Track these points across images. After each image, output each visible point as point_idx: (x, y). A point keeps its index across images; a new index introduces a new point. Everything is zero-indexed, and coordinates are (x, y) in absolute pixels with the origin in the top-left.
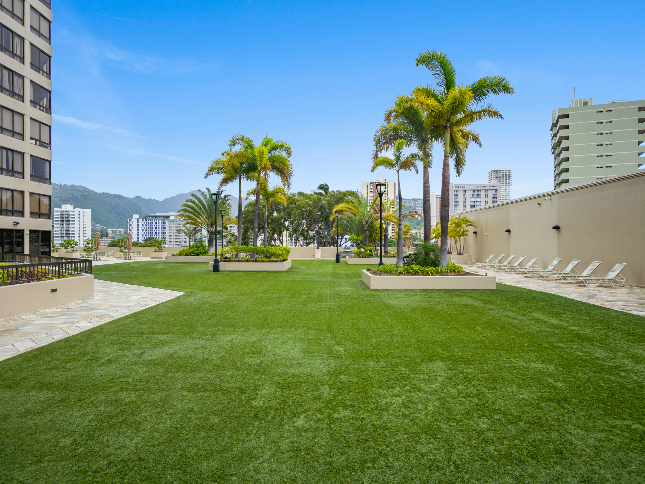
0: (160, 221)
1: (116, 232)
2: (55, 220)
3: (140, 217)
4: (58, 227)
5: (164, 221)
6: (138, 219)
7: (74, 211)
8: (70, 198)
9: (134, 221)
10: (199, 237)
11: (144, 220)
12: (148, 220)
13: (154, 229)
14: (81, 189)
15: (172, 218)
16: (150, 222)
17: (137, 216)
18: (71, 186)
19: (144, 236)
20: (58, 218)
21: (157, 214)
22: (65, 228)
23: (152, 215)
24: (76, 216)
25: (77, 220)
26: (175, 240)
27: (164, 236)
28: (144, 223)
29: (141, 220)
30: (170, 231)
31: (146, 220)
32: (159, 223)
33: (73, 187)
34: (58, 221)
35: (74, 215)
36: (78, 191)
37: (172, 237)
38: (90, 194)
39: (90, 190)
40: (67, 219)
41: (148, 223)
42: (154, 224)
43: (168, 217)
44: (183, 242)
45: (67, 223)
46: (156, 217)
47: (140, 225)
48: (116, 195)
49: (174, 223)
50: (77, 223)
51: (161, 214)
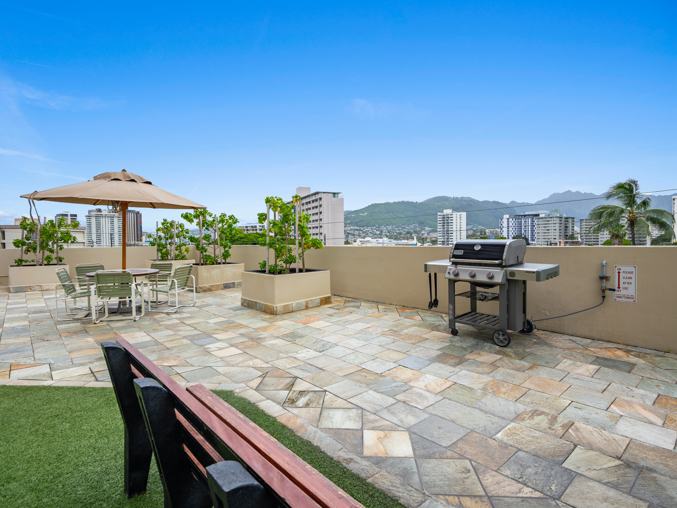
0: (530, 219)
1: (493, 232)
2: (439, 222)
3: (510, 217)
4: (441, 228)
5: (533, 219)
6: (508, 219)
7: (452, 215)
8: (460, 207)
9: (505, 221)
10: (571, 234)
11: (514, 219)
12: (518, 220)
13: (523, 227)
14: (468, 199)
15: (541, 216)
16: (519, 221)
17: (508, 216)
18: (461, 198)
19: (514, 234)
20: (441, 221)
21: (527, 213)
22: (446, 229)
23: (521, 214)
24: (454, 219)
25: (454, 221)
26: (543, 237)
27: (533, 233)
28: (514, 222)
29: (511, 220)
30: (539, 229)
31: (516, 219)
32: (528, 222)
33: (462, 198)
34: (441, 223)
35: (452, 217)
36: (466, 201)
37: (541, 234)
38: (474, 203)
39: (474, 200)
40: (447, 222)
41: (518, 222)
42: (523, 222)
43: (537, 215)
44: (552, 239)
45: (447, 224)
46: (525, 216)
47: (511, 224)
48: (494, 202)
49: (543, 220)
50: (454, 224)
51: (530, 213)
